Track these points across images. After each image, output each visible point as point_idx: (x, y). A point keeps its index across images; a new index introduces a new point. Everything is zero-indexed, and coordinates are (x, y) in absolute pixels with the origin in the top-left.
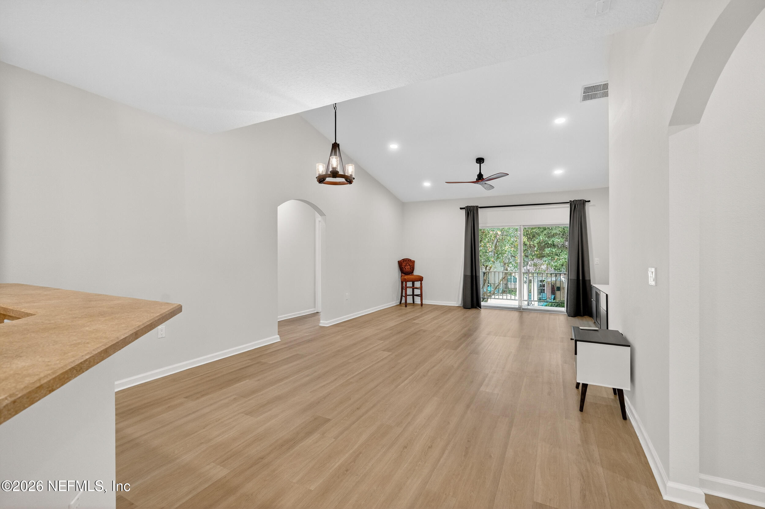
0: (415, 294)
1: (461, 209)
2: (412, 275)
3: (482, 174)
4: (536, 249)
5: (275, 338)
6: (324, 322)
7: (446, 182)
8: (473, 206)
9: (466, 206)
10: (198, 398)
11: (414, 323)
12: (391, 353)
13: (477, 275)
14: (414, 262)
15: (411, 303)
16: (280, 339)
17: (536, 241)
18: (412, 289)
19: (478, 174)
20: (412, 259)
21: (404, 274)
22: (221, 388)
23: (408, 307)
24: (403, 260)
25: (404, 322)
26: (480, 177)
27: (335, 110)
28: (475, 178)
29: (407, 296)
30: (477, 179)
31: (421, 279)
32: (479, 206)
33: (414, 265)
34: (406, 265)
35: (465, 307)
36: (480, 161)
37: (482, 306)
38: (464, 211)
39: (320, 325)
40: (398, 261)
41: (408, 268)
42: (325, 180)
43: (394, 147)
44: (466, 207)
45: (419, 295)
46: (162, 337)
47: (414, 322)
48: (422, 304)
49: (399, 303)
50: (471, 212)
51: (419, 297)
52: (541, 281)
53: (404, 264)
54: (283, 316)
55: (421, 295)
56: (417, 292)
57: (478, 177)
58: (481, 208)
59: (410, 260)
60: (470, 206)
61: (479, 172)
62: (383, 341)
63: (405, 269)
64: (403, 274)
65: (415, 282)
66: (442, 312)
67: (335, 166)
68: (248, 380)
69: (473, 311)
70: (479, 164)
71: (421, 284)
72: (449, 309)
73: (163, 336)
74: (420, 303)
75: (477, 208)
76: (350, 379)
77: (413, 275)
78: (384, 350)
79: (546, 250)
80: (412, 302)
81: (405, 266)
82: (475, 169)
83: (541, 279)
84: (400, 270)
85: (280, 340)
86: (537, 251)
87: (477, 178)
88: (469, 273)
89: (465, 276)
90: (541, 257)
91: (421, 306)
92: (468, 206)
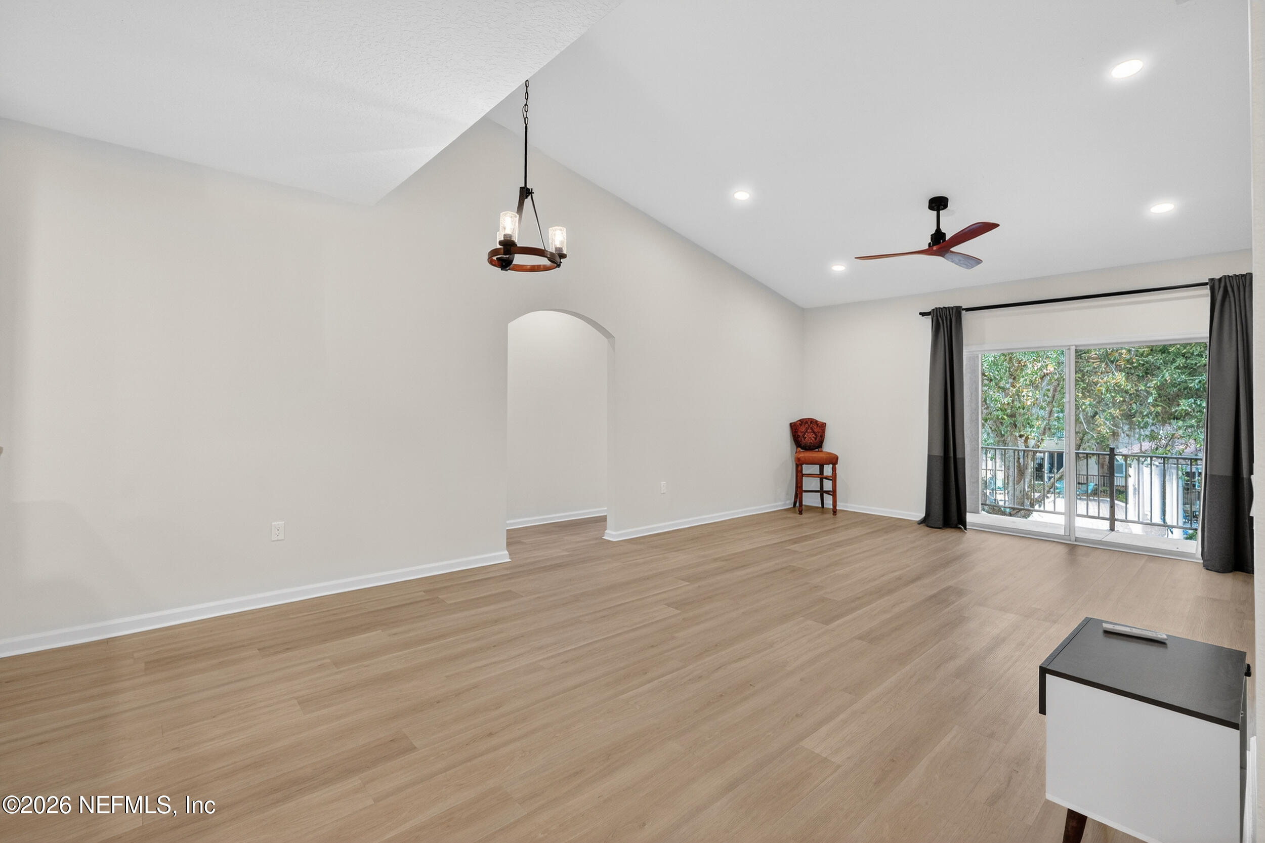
0: (824, 490)
1: (923, 314)
2: (818, 451)
3: (943, 231)
4: (1150, 400)
5: (502, 556)
6: (612, 534)
7: (856, 258)
8: (949, 307)
9: (934, 308)
10: (276, 653)
11: (789, 550)
12: (679, 611)
13: (959, 456)
14: (823, 426)
15: (817, 508)
16: (510, 558)
17: (1154, 382)
18: (819, 479)
19: (934, 232)
20: (820, 419)
21: (802, 449)
22: (326, 640)
23: (805, 515)
24: (800, 420)
25: (765, 546)
26: (938, 237)
27: (526, 125)
28: (925, 242)
29: (803, 493)
30: (930, 244)
31: (833, 460)
32: (963, 307)
33: (824, 432)
34: (806, 432)
35: (929, 525)
36: (938, 204)
37: (967, 524)
38: (928, 321)
39: (604, 538)
40: (791, 424)
41: (809, 438)
42: (512, 262)
43: (742, 196)
44: (933, 310)
45: (831, 491)
46: (278, 540)
47: (789, 548)
48: (835, 511)
49: (792, 506)
50: (945, 321)
51: (830, 496)
52: (1187, 474)
53: (803, 429)
54: (558, 515)
55: (833, 493)
56: (828, 486)
57: (932, 240)
58: (968, 310)
59: (817, 421)
60: (942, 307)
61: (935, 228)
62: (688, 583)
63: (804, 440)
64: (799, 449)
65: (825, 466)
66: (869, 531)
67: (508, 232)
68: (380, 631)
69: (949, 535)
70: (935, 212)
71: (834, 470)
72: (894, 525)
73: (280, 539)
74: (832, 507)
75: (958, 310)
76: (541, 660)
77: (822, 451)
78: (669, 605)
79: (1183, 402)
80: (820, 506)
81: (805, 434)
82: (927, 223)
83: (1189, 470)
84: (794, 440)
85: (510, 560)
86: (1155, 406)
87: (930, 241)
88: (938, 451)
89: (930, 458)
90: (1169, 417)
91: (833, 514)
92: (936, 308)
